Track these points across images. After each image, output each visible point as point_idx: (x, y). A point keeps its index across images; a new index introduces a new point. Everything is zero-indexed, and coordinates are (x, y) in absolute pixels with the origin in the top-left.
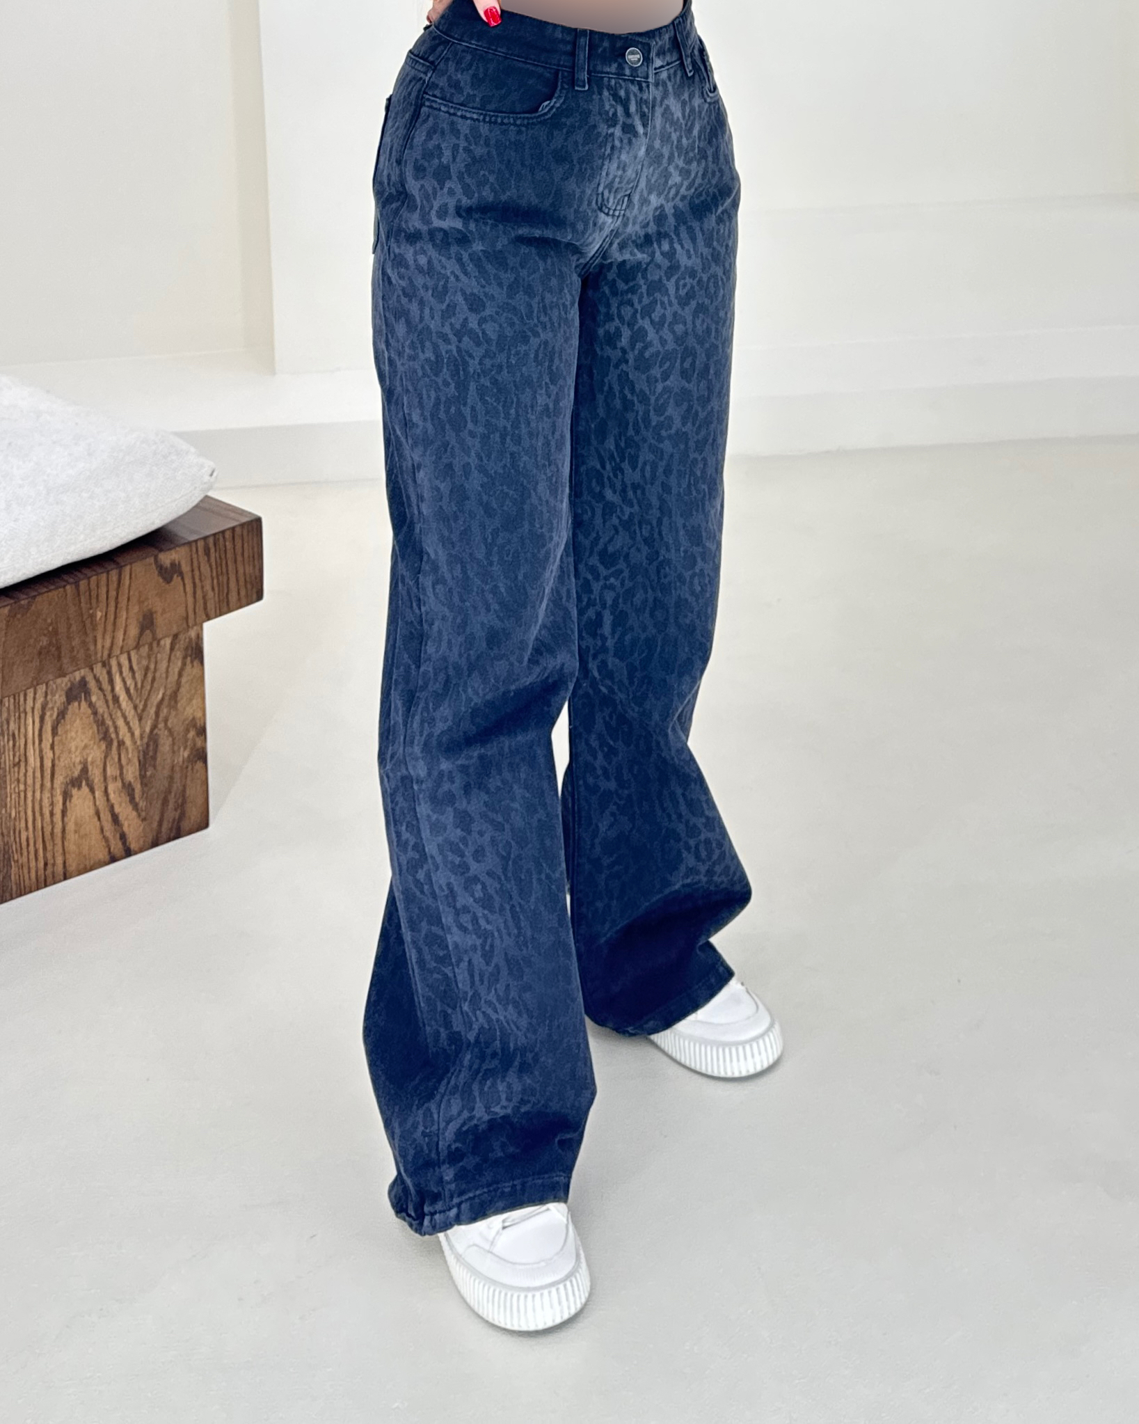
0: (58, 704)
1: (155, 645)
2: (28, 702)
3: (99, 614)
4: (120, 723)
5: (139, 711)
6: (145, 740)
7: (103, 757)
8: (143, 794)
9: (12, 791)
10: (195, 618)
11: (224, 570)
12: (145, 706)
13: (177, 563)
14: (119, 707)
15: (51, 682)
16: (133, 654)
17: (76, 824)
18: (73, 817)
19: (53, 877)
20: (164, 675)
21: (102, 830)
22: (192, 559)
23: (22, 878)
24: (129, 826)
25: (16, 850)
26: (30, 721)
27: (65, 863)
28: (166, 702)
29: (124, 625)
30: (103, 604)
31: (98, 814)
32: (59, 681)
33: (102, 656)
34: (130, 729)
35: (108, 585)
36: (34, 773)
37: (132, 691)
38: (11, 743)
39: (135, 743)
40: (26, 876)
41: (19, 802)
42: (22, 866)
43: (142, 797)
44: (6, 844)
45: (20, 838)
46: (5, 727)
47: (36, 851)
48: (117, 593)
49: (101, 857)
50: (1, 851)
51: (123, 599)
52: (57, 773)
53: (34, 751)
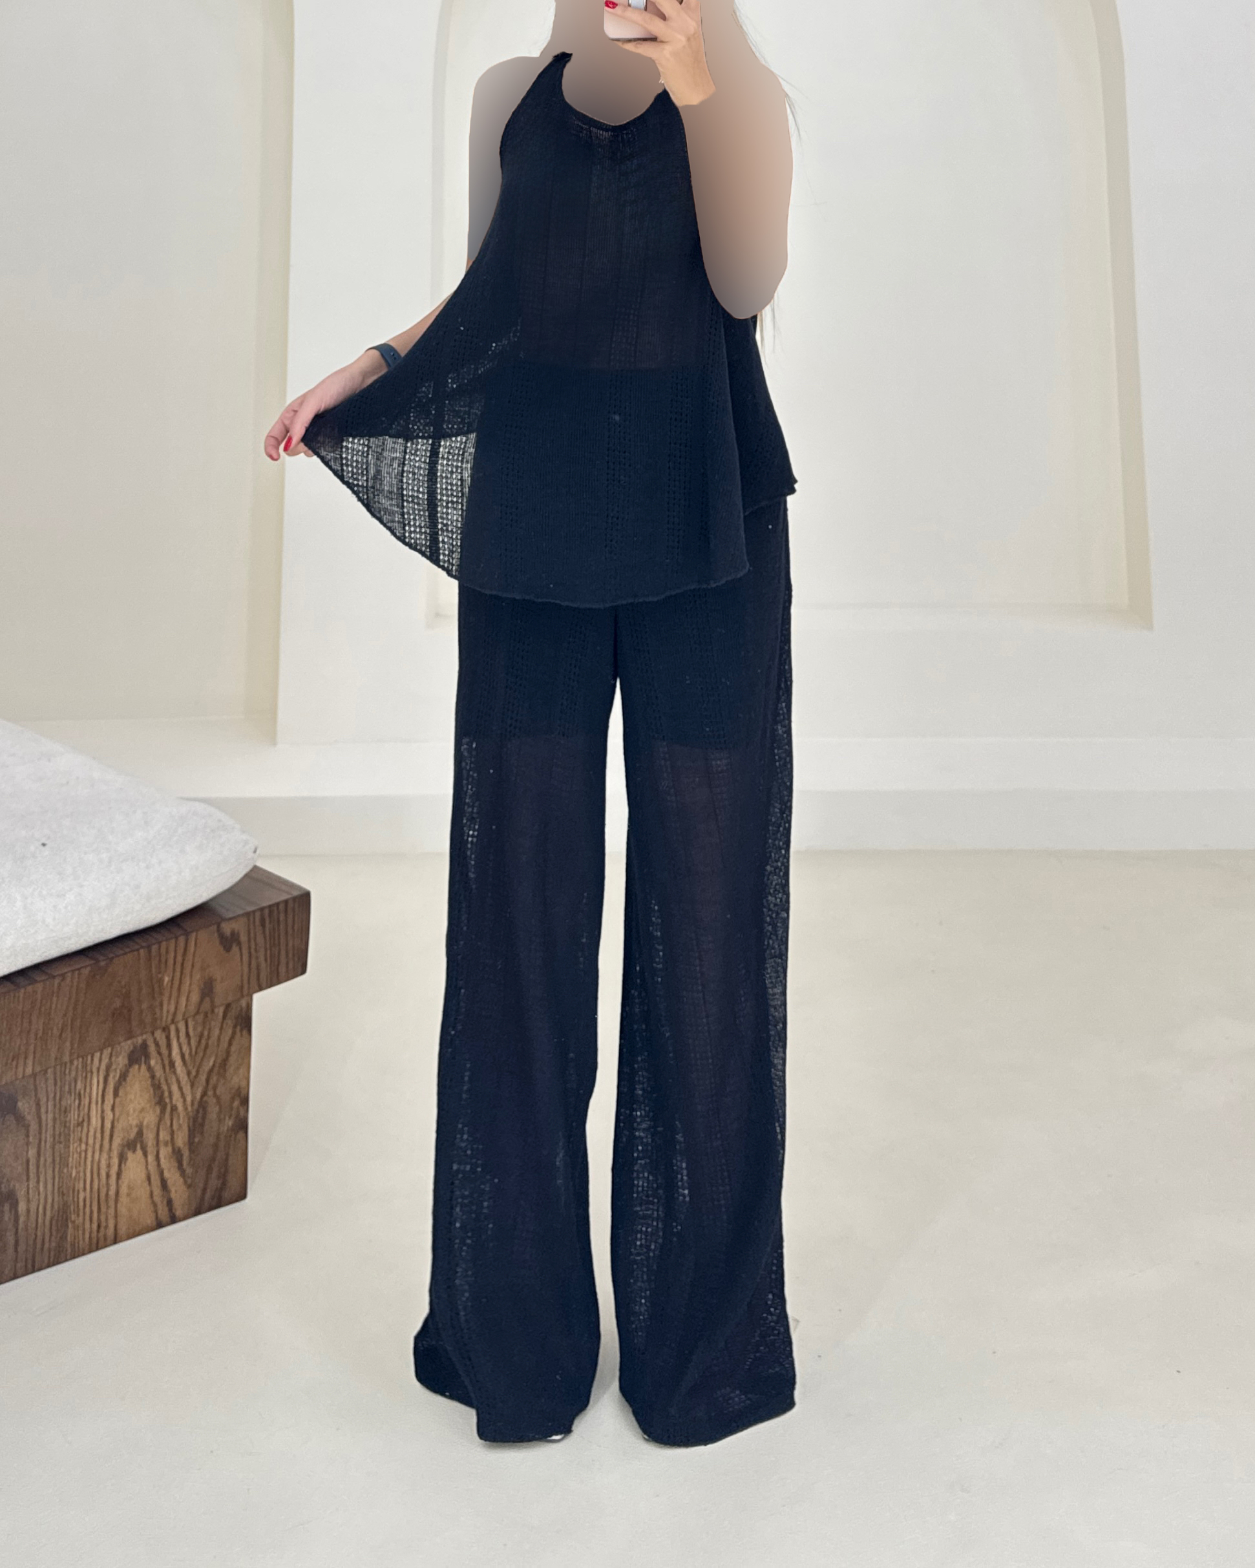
0: (121, 1066)
1: (210, 1012)
2: (94, 1064)
3: (166, 979)
4: (175, 1088)
5: (192, 1077)
6: (196, 1107)
7: (158, 1119)
8: (190, 1161)
9: (75, 1151)
10: (249, 987)
11: (276, 942)
12: (198, 1072)
13: (236, 932)
14: (175, 1073)
15: (118, 1044)
16: (191, 1021)
17: (129, 1187)
18: (127, 1180)
19: (105, 1240)
20: (216, 1043)
21: (151, 1193)
22: (249, 930)
23: (76, 1241)
24: (176, 1192)
25: (74, 1210)
26: (95, 1081)
27: (116, 1226)
28: (216, 1070)
29: (187, 991)
30: (170, 971)
31: (149, 1178)
32: (124, 1043)
33: (166, 1021)
34: (182, 1094)
35: (175, 951)
36: (95, 1133)
37: (187, 1057)
38: (77, 1102)
39: (186, 1109)
40: (81, 1238)
41: (80, 1163)
42: (78, 1227)
43: (189, 1164)
44: (66, 1204)
45: (78, 1198)
46: (73, 1085)
47: (91, 1212)
48: (184, 960)
49: (149, 1222)
50: (59, 1211)
51: (188, 965)
52: (115, 1134)
53: (97, 1111)
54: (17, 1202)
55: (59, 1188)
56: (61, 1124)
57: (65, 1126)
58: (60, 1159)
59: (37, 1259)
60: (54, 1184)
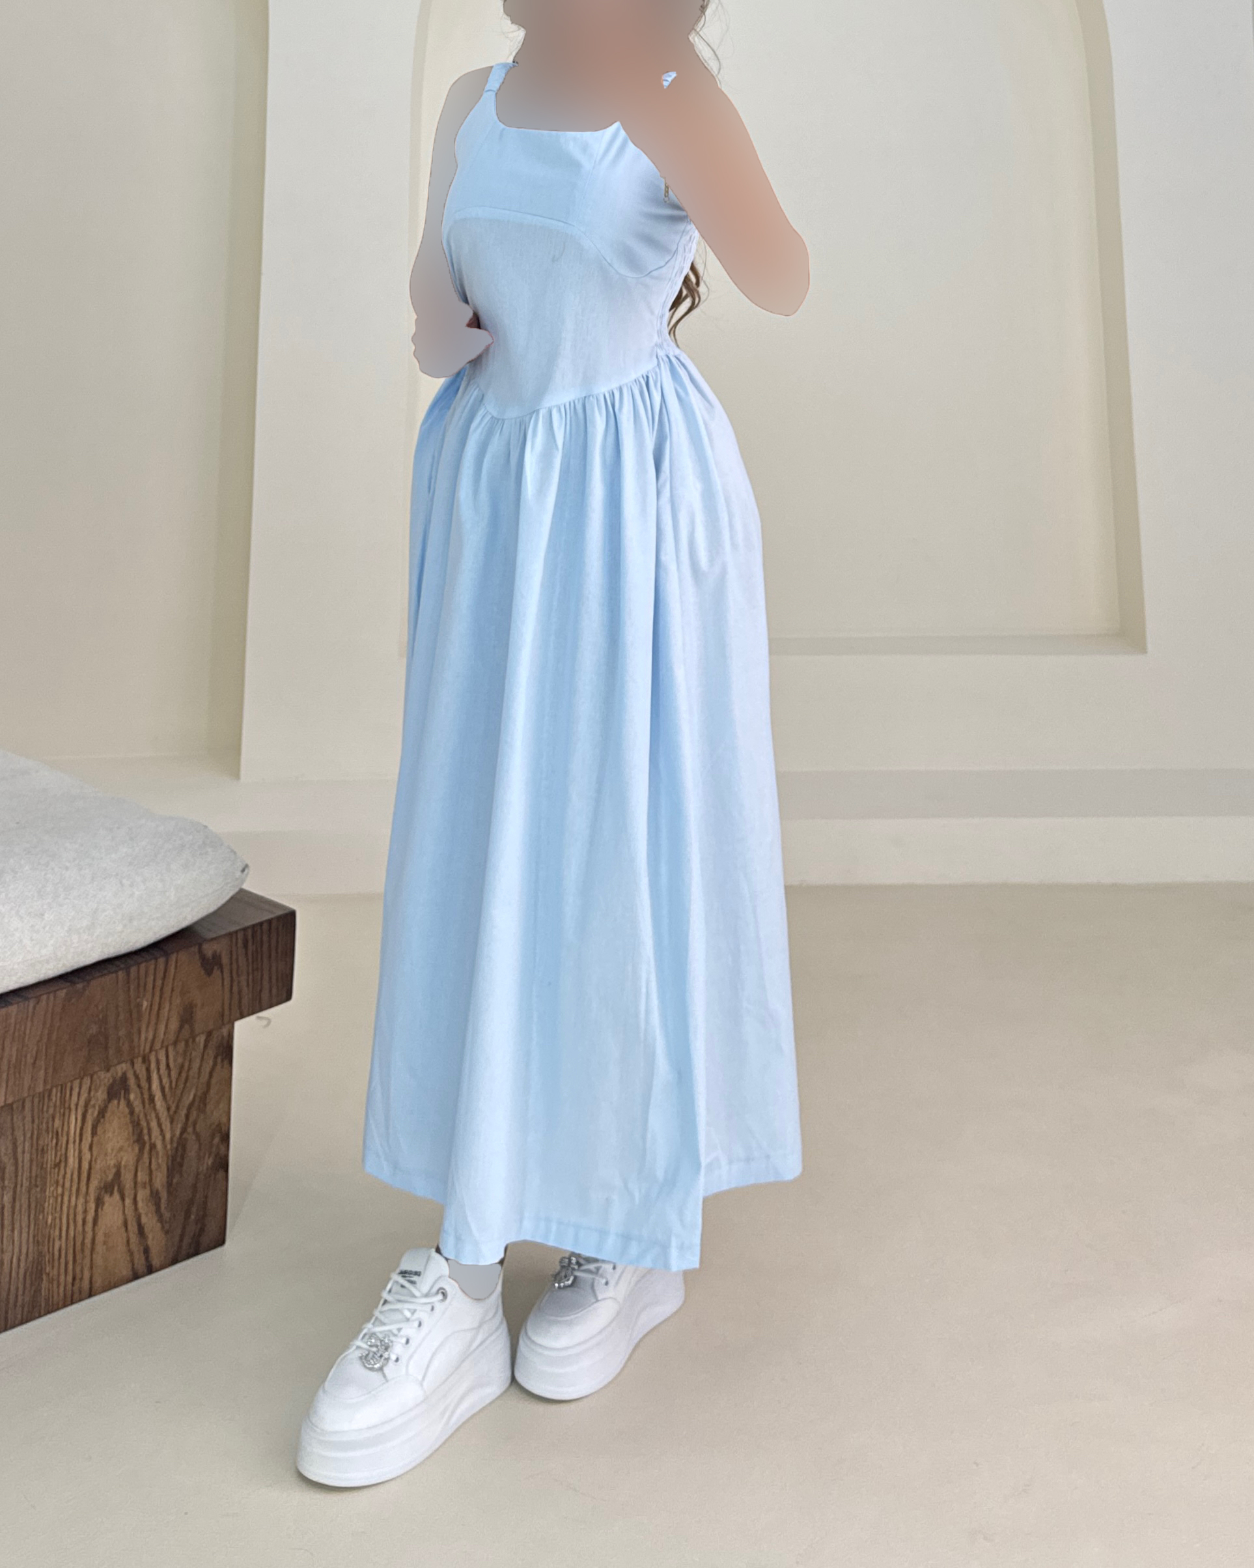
0: (100, 1101)
1: (191, 1040)
2: (73, 1097)
3: (145, 1004)
4: (154, 1124)
5: (172, 1112)
6: (175, 1145)
7: (135, 1160)
8: (168, 1204)
9: (51, 1195)
10: (230, 1015)
11: (259, 965)
12: (177, 1107)
13: (218, 954)
14: (155, 1108)
15: (95, 1077)
16: (171, 1049)
17: (105, 1235)
18: (104, 1226)
19: (80, 1292)
20: (196, 1076)
21: (128, 1241)
22: (231, 951)
23: (51, 1293)
24: (153, 1239)
25: (49, 1261)
26: (73, 1118)
27: (91, 1277)
28: (196, 1104)
29: (166, 1018)
30: (149, 995)
31: (125, 1224)
32: (102, 1074)
33: (144, 1050)
34: (162, 1131)
35: (155, 974)
36: (72, 1175)
37: (167, 1090)
38: (54, 1141)
39: (165, 1147)
40: (55, 1291)
41: (56, 1209)
42: (53, 1279)
43: (165, 1208)
44: (40, 1254)
45: (53, 1248)
46: (50, 1123)
47: (66, 1264)
48: (163, 984)
49: (125, 1273)
50: (33, 1262)
51: (168, 989)
52: (93, 1176)
53: (74, 1151)
55: (34, 1237)
56: (37, 1166)
57: (42, 1168)
58: (37, 1203)
59: (10, 1316)
60: (29, 1233)
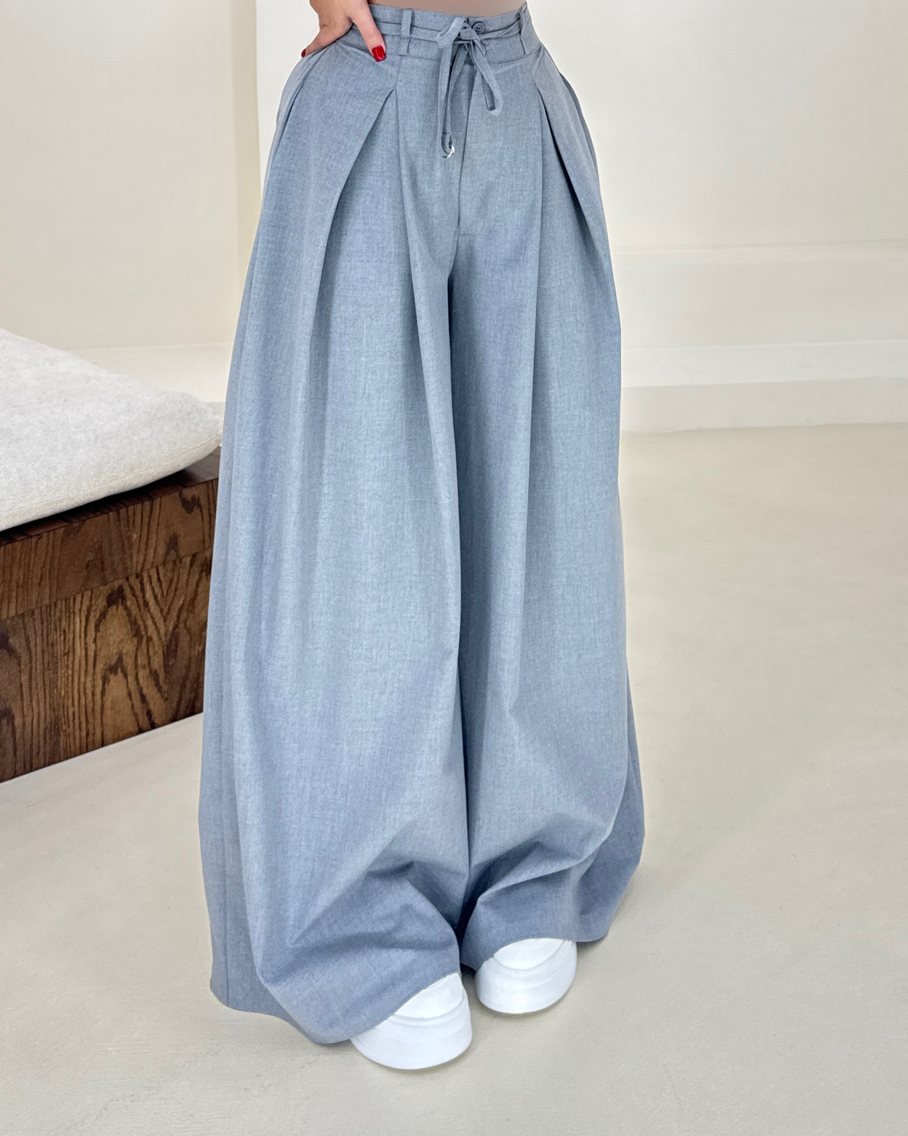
0: (101, 607)
1: (178, 562)
2: (76, 605)
3: (135, 536)
4: (149, 622)
5: (164, 614)
6: (169, 637)
7: (135, 649)
8: (166, 680)
9: (63, 675)
12: (169, 610)
13: (197, 496)
14: (149, 611)
15: (95, 590)
16: (160, 568)
17: (112, 702)
18: (110, 698)
19: (94, 743)
20: (184, 586)
21: (133, 707)
22: (208, 495)
23: (68, 745)
24: (154, 704)
25: (65, 722)
26: (78, 620)
27: (102, 732)
28: (186, 607)
29: (154, 546)
31: (130, 694)
32: (101, 588)
33: (136, 570)
34: (157, 628)
35: (142, 514)
36: (80, 661)
37: (159, 597)
38: (62, 637)
39: (160, 639)
40: (72, 744)
41: (67, 684)
42: (69, 734)
43: (163, 683)
44: (57, 717)
45: (68, 713)
46: (58, 624)
47: (80, 724)
48: (150, 520)
49: (132, 728)
50: (51, 723)
51: (154, 525)
52: (98, 661)
53: (80, 644)
54: (13, 717)
55: (50, 706)
56: (49, 655)
57: (53, 656)
58: (50, 683)
59: (35, 761)
60: (45, 702)
